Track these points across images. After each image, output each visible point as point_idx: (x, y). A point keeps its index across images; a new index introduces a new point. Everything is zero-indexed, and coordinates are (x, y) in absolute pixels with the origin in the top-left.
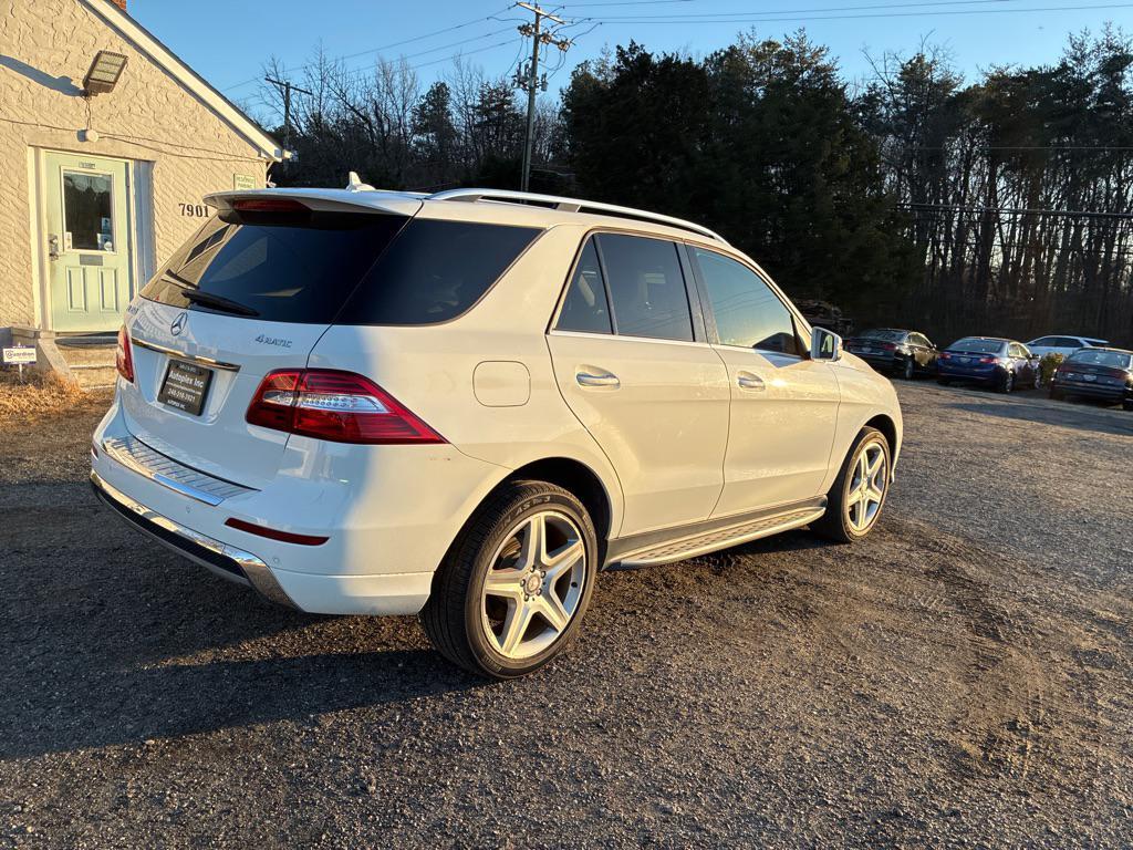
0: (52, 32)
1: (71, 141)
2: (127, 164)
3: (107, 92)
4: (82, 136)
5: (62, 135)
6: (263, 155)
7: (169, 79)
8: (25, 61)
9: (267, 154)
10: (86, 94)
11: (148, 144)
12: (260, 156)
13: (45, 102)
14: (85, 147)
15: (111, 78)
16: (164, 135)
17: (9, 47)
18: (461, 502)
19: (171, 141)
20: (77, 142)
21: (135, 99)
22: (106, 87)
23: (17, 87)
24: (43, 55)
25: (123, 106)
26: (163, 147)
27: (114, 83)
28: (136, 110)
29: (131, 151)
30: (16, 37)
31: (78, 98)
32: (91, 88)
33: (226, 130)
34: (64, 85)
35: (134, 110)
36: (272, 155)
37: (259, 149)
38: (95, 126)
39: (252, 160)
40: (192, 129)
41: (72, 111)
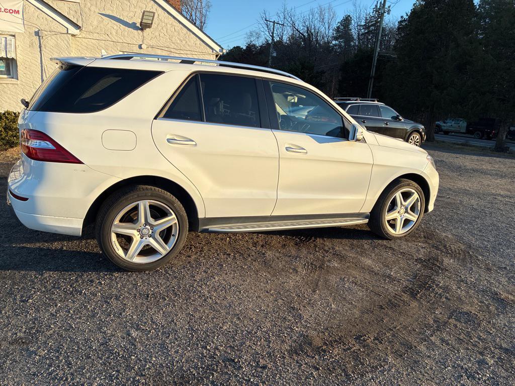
0: (129, 4)
1: (136, 49)
3: (149, 28)
4: (140, 47)
5: (133, 47)
6: (214, 52)
7: (176, 22)
8: (118, 17)
9: (216, 51)
10: (142, 29)
11: (166, 49)
12: (213, 52)
13: (126, 33)
14: (141, 51)
15: (150, 22)
16: (173, 45)
17: (112, 11)
18: (92, 190)
19: (175, 47)
20: (138, 49)
21: (162, 30)
22: (149, 26)
23: (115, 27)
24: (125, 14)
25: (157, 34)
26: (172, 50)
27: (152, 24)
28: (162, 35)
29: (160, 52)
30: (115, 7)
31: (139, 31)
32: (144, 26)
33: (199, 41)
34: (133, 26)
35: (161, 35)
36: (218, 51)
37: (212, 49)
38: (145, 42)
39: (210, 54)
40: (184, 42)
41: (137, 37)
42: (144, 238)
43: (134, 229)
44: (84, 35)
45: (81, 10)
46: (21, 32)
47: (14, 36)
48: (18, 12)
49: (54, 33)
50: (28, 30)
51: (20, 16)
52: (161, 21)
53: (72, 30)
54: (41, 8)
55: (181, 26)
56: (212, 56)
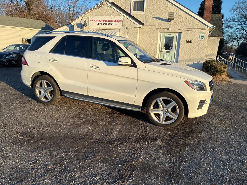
0: (166, 11)
1: (166, 30)
2: (177, 34)
3: (173, 20)
4: (168, 29)
6: (208, 27)
7: (188, 15)
8: (160, 17)
9: (209, 27)
10: (170, 21)
11: (181, 29)
12: (208, 28)
13: (163, 24)
14: (169, 31)
15: (172, 17)
16: (185, 27)
17: (158, 15)
19: (186, 28)
21: (180, 20)
23: (158, 22)
24: (163, 15)
25: (177, 22)
26: (184, 29)
29: (177, 31)
30: (159, 13)
31: (168, 22)
33: (200, 23)
34: (166, 20)
35: (179, 23)
36: (211, 27)
37: (208, 26)
38: (171, 27)
39: (206, 29)
40: (191, 24)
41: (167, 25)
42: (45, 93)
43: (42, 89)
44: (145, 27)
45: (145, 16)
46: (121, 28)
47: (119, 30)
48: (121, 21)
49: (132, 28)
50: (124, 27)
51: (121, 22)
52: (180, 16)
53: (139, 26)
55: (190, 16)
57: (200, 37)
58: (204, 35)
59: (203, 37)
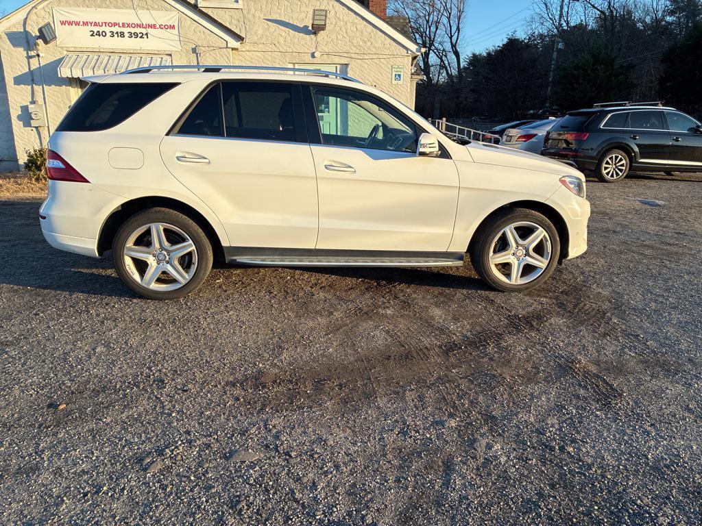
0: (299, 3)
1: (308, 58)
2: (336, 67)
3: (323, 30)
4: (313, 56)
5: (304, 56)
6: (409, 52)
7: (358, 18)
8: (287, 21)
9: (411, 51)
10: (315, 33)
11: (346, 55)
12: (407, 53)
13: (296, 40)
14: (315, 61)
15: (323, 23)
16: (354, 49)
17: (280, 14)
19: (358, 52)
20: (311, 58)
21: (340, 32)
22: (322, 28)
23: (283, 34)
24: (295, 16)
25: (334, 36)
26: (353, 56)
27: (325, 25)
28: (340, 37)
29: (337, 60)
30: (283, 9)
31: (312, 36)
32: (316, 30)
33: (389, 40)
34: (304, 30)
35: (339, 38)
36: (415, 51)
37: (407, 49)
38: (319, 49)
39: (403, 56)
40: (369, 43)
41: (310, 44)
42: (161, 264)
43: (149, 253)
44: (248, 48)
45: (244, 17)
46: (176, 49)
47: (170, 55)
48: (173, 27)
49: (212, 48)
50: (185, 47)
51: (175, 31)
52: (339, 19)
53: (233, 43)
54: (197, 20)
55: (365, 22)
56: (406, 58)
57: (392, 75)
58: (400, 72)
59: (399, 76)
